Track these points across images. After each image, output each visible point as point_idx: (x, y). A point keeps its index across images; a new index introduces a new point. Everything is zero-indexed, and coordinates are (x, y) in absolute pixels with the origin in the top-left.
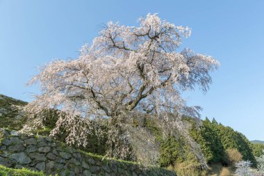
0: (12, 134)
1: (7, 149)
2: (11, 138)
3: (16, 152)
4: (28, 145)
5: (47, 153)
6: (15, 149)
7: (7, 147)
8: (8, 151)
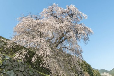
0: (7, 58)
1: (4, 68)
2: (6, 61)
3: (9, 70)
4: (14, 66)
5: (23, 72)
6: (9, 68)
7: (5, 66)
8: (5, 69)
